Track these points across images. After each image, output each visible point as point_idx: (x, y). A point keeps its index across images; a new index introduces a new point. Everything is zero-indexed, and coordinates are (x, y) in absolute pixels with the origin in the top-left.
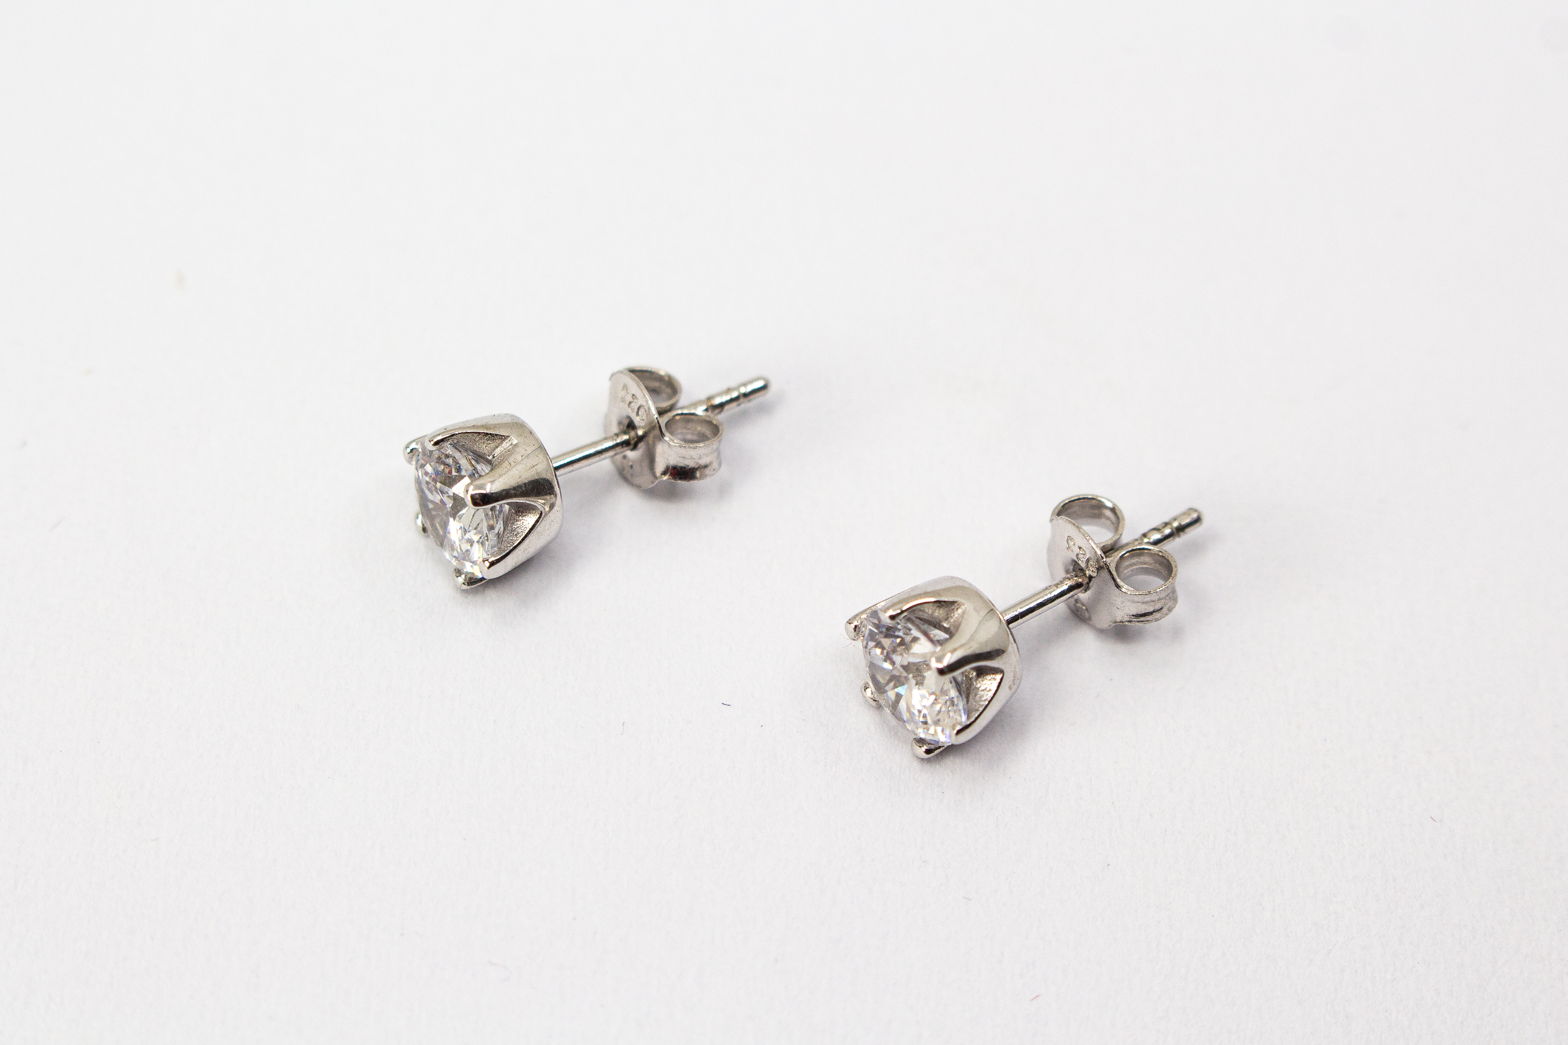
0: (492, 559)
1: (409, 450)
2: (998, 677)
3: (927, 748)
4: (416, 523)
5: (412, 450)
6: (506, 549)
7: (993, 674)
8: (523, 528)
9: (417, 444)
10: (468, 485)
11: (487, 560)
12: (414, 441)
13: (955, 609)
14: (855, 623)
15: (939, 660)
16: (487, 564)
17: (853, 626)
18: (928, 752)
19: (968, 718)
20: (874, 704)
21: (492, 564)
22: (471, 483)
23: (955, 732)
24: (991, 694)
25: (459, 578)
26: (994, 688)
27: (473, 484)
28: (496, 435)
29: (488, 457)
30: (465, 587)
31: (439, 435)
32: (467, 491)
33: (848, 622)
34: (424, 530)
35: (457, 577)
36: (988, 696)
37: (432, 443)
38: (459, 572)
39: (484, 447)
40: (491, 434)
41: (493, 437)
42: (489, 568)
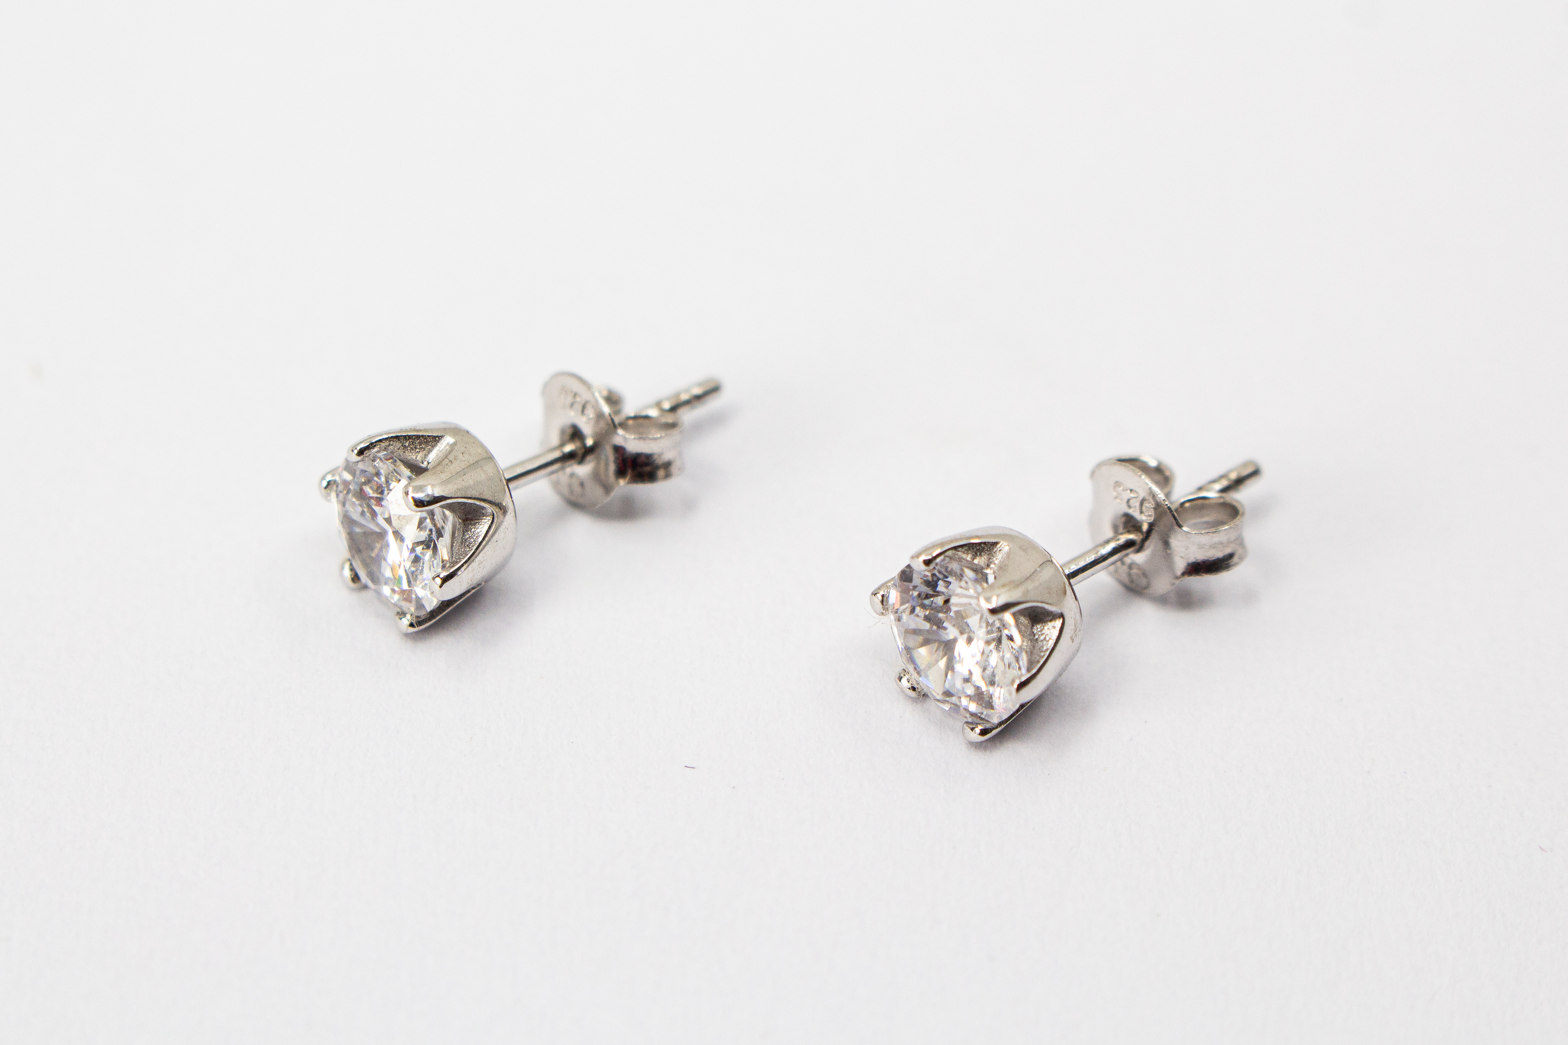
0: (444, 574)
1: (325, 484)
2: (1058, 623)
3: (982, 728)
4: (342, 575)
5: (329, 483)
6: (458, 561)
7: (1051, 621)
8: (475, 538)
9: (333, 475)
10: (406, 487)
11: (438, 576)
12: (329, 473)
13: (998, 551)
14: (882, 593)
15: (988, 600)
16: (439, 581)
17: (879, 596)
18: (984, 732)
19: (1028, 670)
20: (912, 694)
21: (445, 580)
22: (409, 484)
23: (1015, 686)
24: (1051, 643)
25: (403, 619)
26: (1055, 633)
27: (411, 485)
28: (429, 436)
29: (422, 465)
30: (412, 630)
31: (362, 442)
32: (407, 493)
33: (872, 594)
34: (356, 578)
35: (401, 619)
36: (1049, 645)
37: (356, 451)
38: (402, 614)
39: (416, 457)
40: (422, 436)
41: (426, 439)
42: (441, 587)
